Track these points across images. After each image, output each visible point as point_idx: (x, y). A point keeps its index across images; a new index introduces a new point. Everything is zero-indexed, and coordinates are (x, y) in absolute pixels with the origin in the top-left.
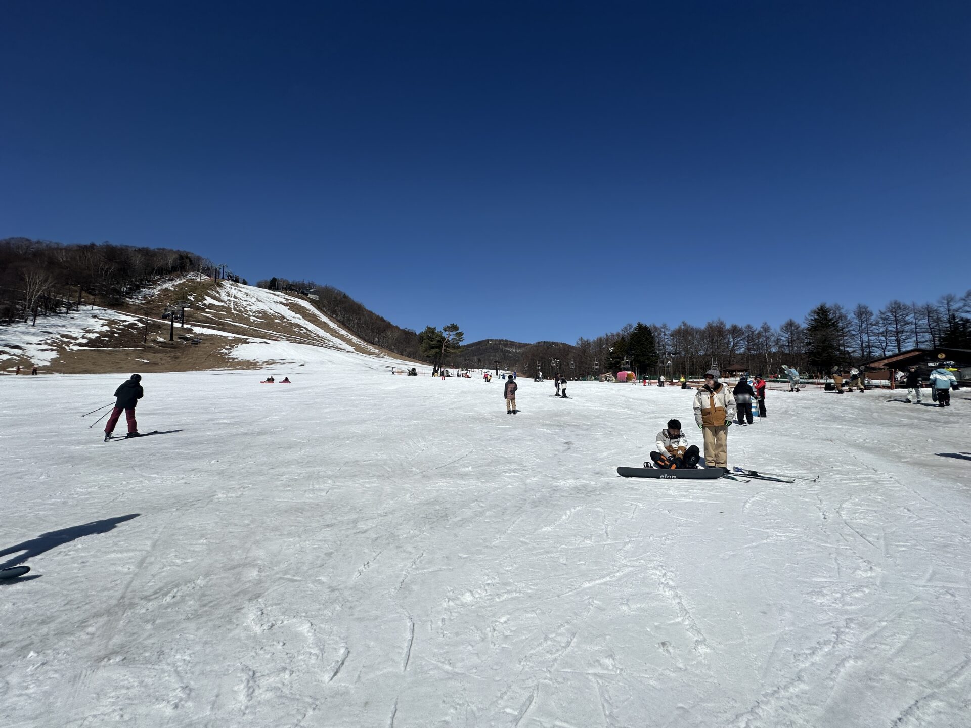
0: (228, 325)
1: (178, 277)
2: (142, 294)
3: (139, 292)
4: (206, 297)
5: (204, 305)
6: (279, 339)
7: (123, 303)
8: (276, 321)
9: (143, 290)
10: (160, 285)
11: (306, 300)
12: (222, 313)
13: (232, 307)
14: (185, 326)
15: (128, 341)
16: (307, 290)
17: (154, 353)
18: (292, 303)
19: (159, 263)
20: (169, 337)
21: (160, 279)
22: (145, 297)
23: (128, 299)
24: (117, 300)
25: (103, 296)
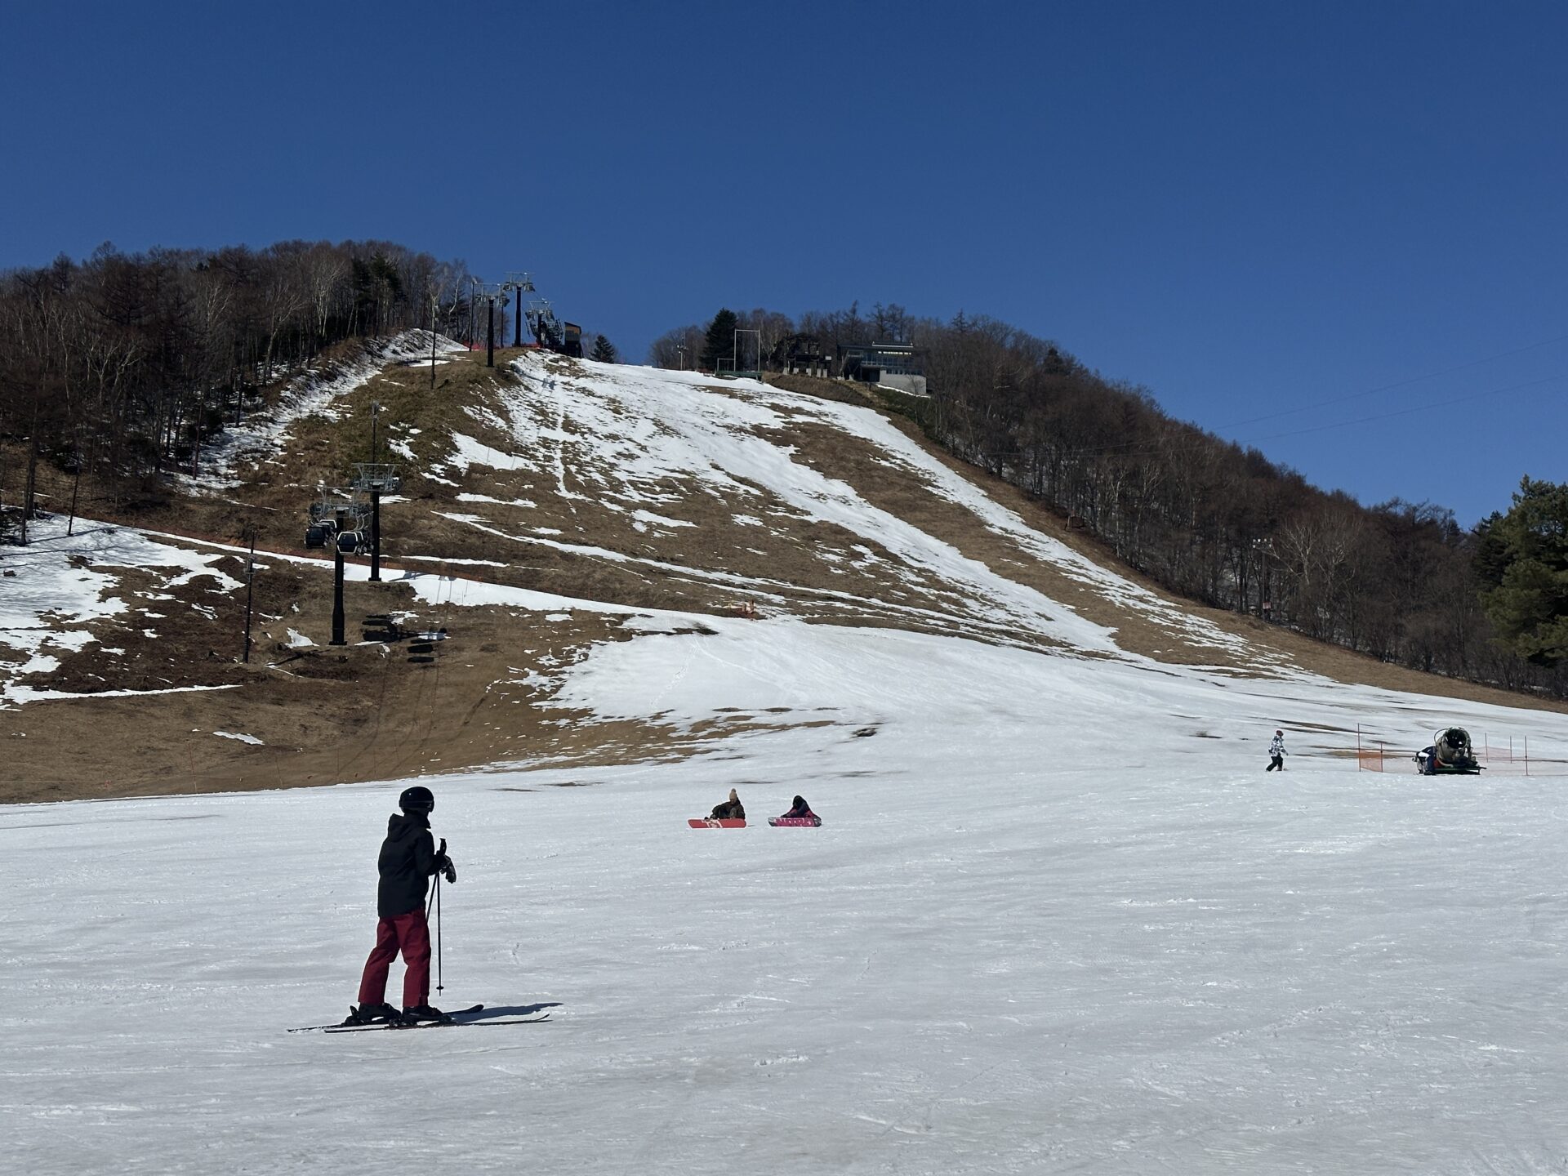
0: (546, 555)
1: (352, 359)
2: (229, 450)
3: (221, 445)
4: (461, 440)
5: (452, 473)
6: (759, 609)
7: (170, 494)
8: (742, 520)
9: (232, 431)
10: (290, 404)
11: (868, 404)
12: (519, 502)
13: (560, 473)
14: (387, 575)
15: (191, 655)
16: (871, 352)
17: (279, 702)
18: (807, 429)
19: (282, 310)
20: (327, 627)
21: (288, 378)
22: (238, 462)
23: (184, 478)
24: (147, 484)
25: (106, 476)
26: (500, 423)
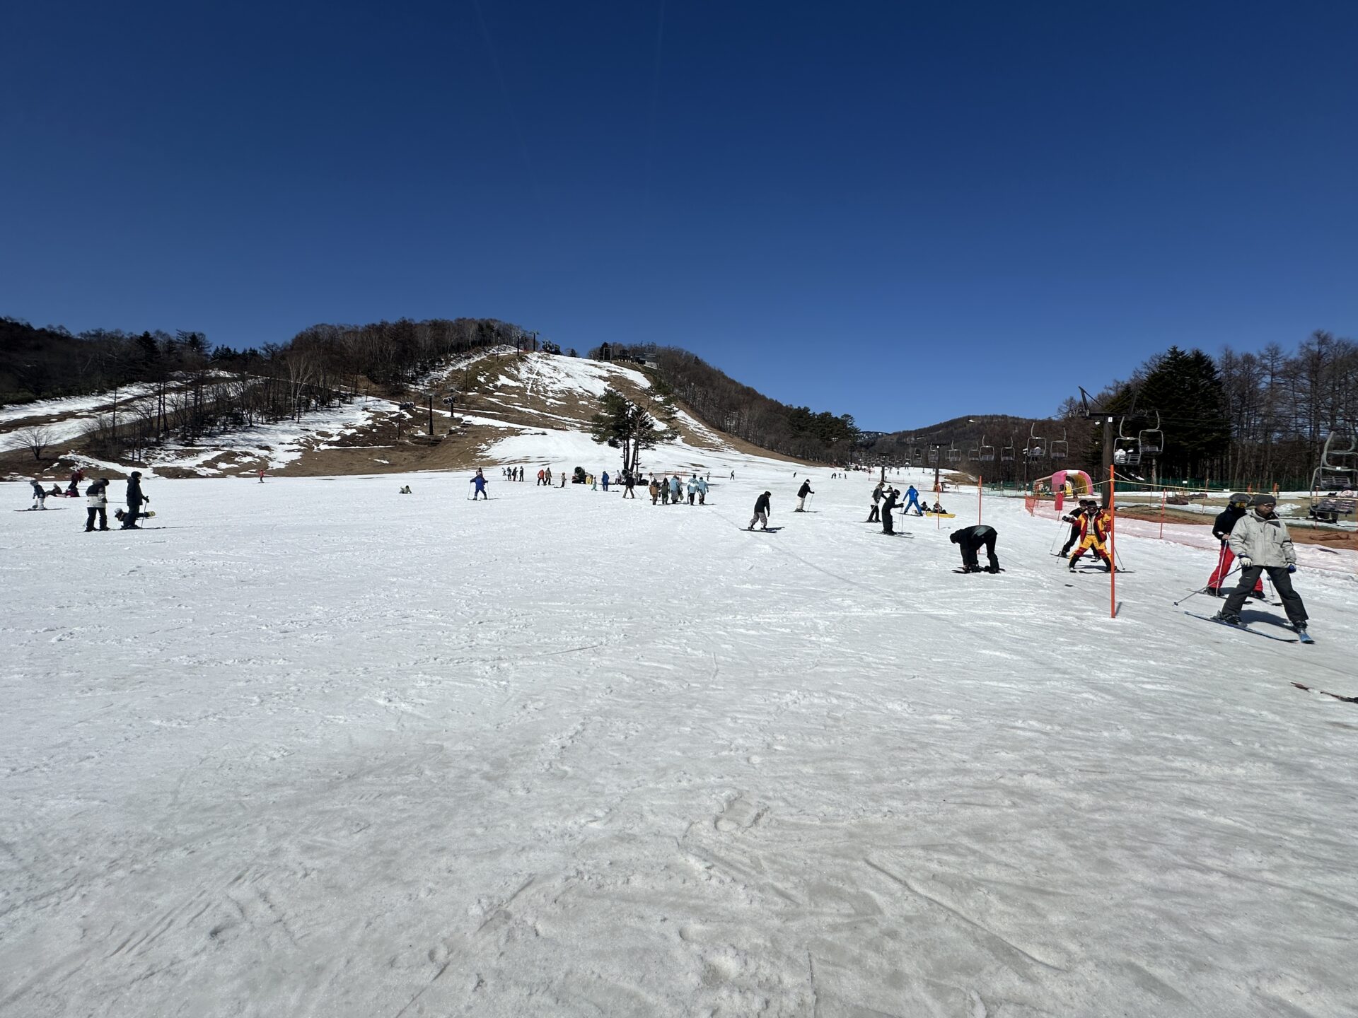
0: (513, 411)
1: (478, 352)
2: (429, 378)
3: (427, 377)
4: (501, 377)
5: (495, 387)
7: (405, 390)
8: (581, 402)
9: (432, 373)
10: (453, 365)
11: (639, 370)
12: (513, 396)
13: (529, 388)
14: (456, 415)
15: (383, 437)
16: (644, 356)
17: (402, 451)
18: (615, 377)
19: (451, 338)
20: (428, 430)
21: (455, 358)
22: (431, 382)
23: (411, 386)
24: (397, 387)
25: (386, 383)
26: (516, 372)
